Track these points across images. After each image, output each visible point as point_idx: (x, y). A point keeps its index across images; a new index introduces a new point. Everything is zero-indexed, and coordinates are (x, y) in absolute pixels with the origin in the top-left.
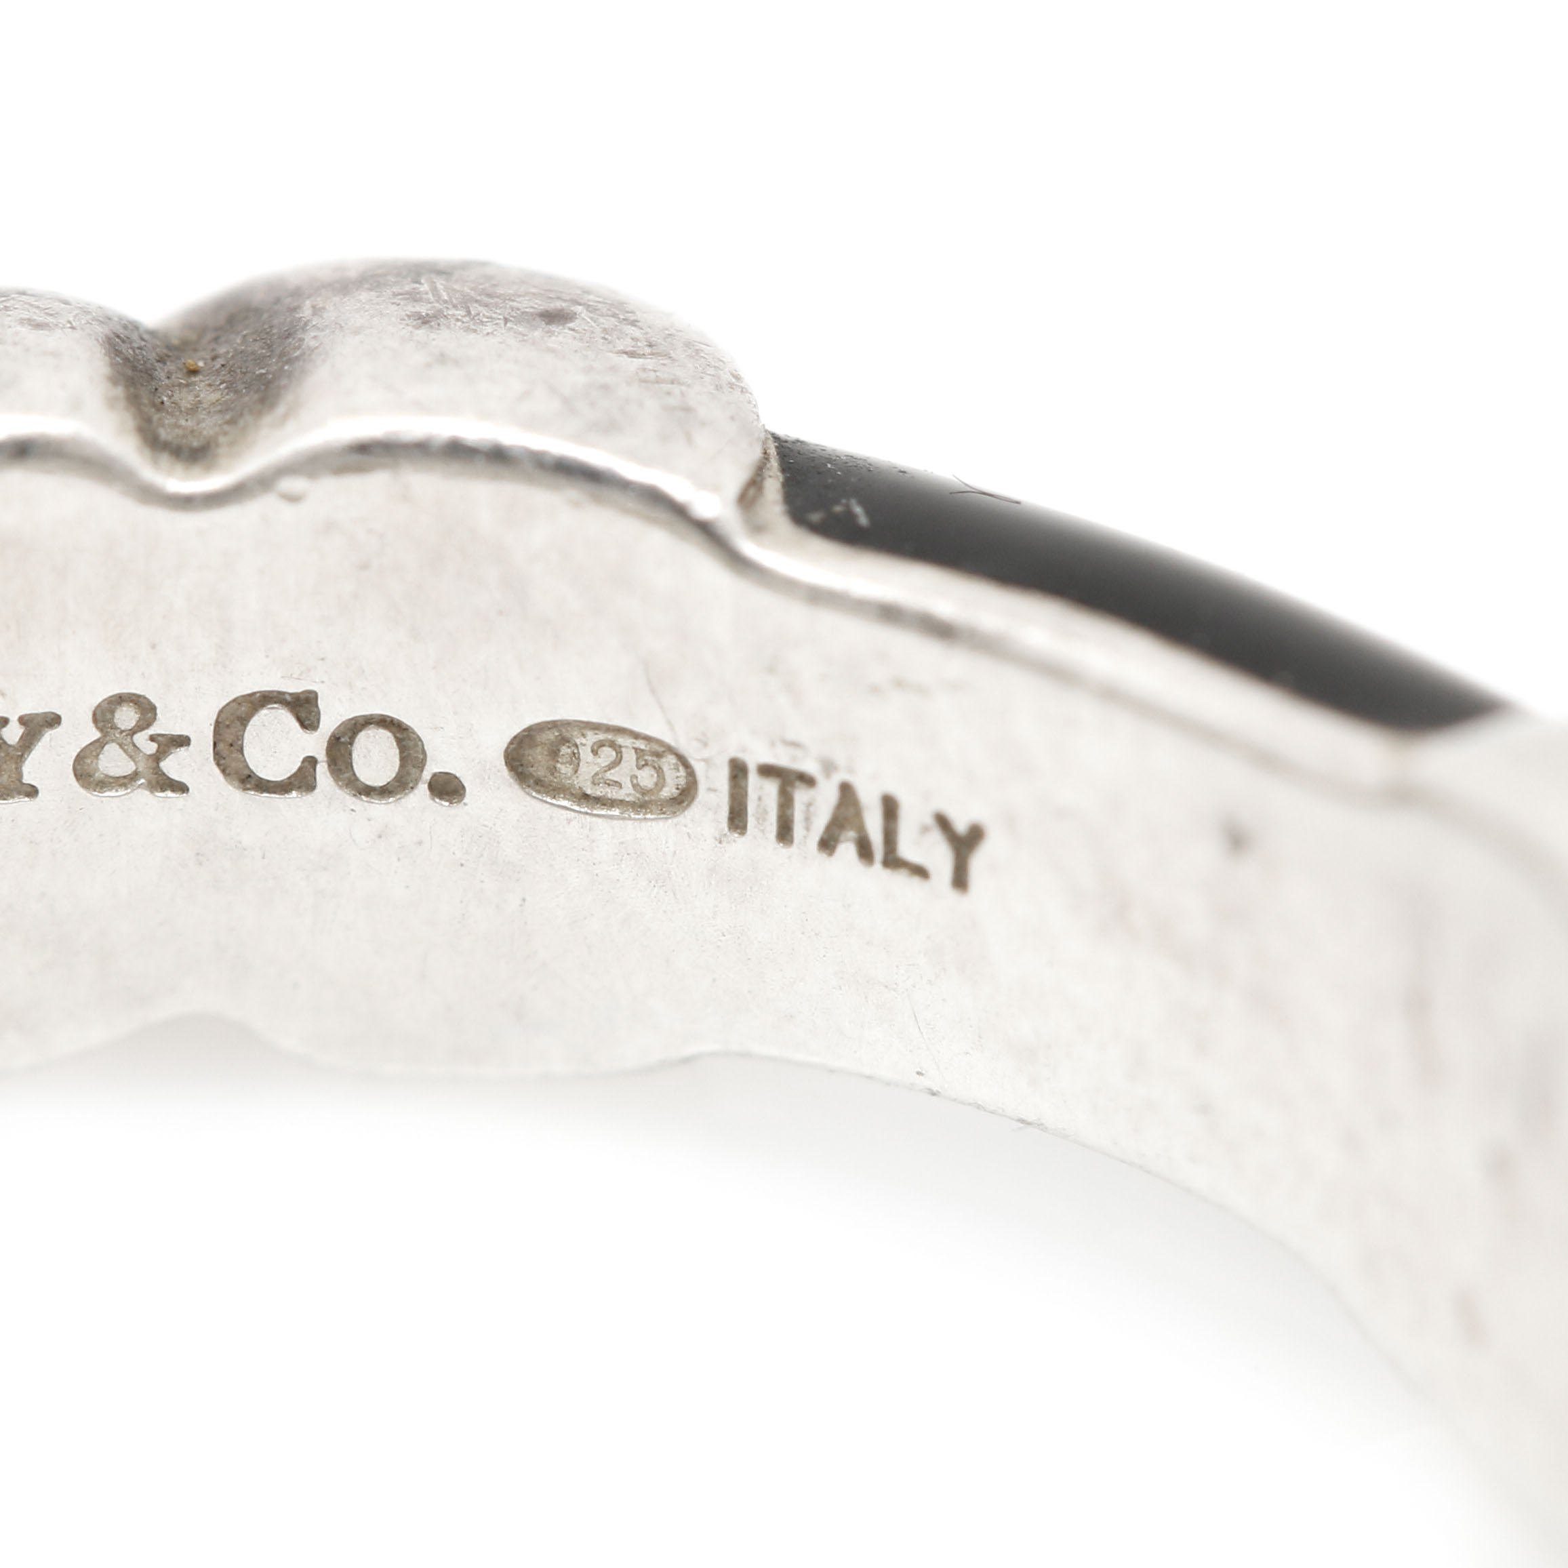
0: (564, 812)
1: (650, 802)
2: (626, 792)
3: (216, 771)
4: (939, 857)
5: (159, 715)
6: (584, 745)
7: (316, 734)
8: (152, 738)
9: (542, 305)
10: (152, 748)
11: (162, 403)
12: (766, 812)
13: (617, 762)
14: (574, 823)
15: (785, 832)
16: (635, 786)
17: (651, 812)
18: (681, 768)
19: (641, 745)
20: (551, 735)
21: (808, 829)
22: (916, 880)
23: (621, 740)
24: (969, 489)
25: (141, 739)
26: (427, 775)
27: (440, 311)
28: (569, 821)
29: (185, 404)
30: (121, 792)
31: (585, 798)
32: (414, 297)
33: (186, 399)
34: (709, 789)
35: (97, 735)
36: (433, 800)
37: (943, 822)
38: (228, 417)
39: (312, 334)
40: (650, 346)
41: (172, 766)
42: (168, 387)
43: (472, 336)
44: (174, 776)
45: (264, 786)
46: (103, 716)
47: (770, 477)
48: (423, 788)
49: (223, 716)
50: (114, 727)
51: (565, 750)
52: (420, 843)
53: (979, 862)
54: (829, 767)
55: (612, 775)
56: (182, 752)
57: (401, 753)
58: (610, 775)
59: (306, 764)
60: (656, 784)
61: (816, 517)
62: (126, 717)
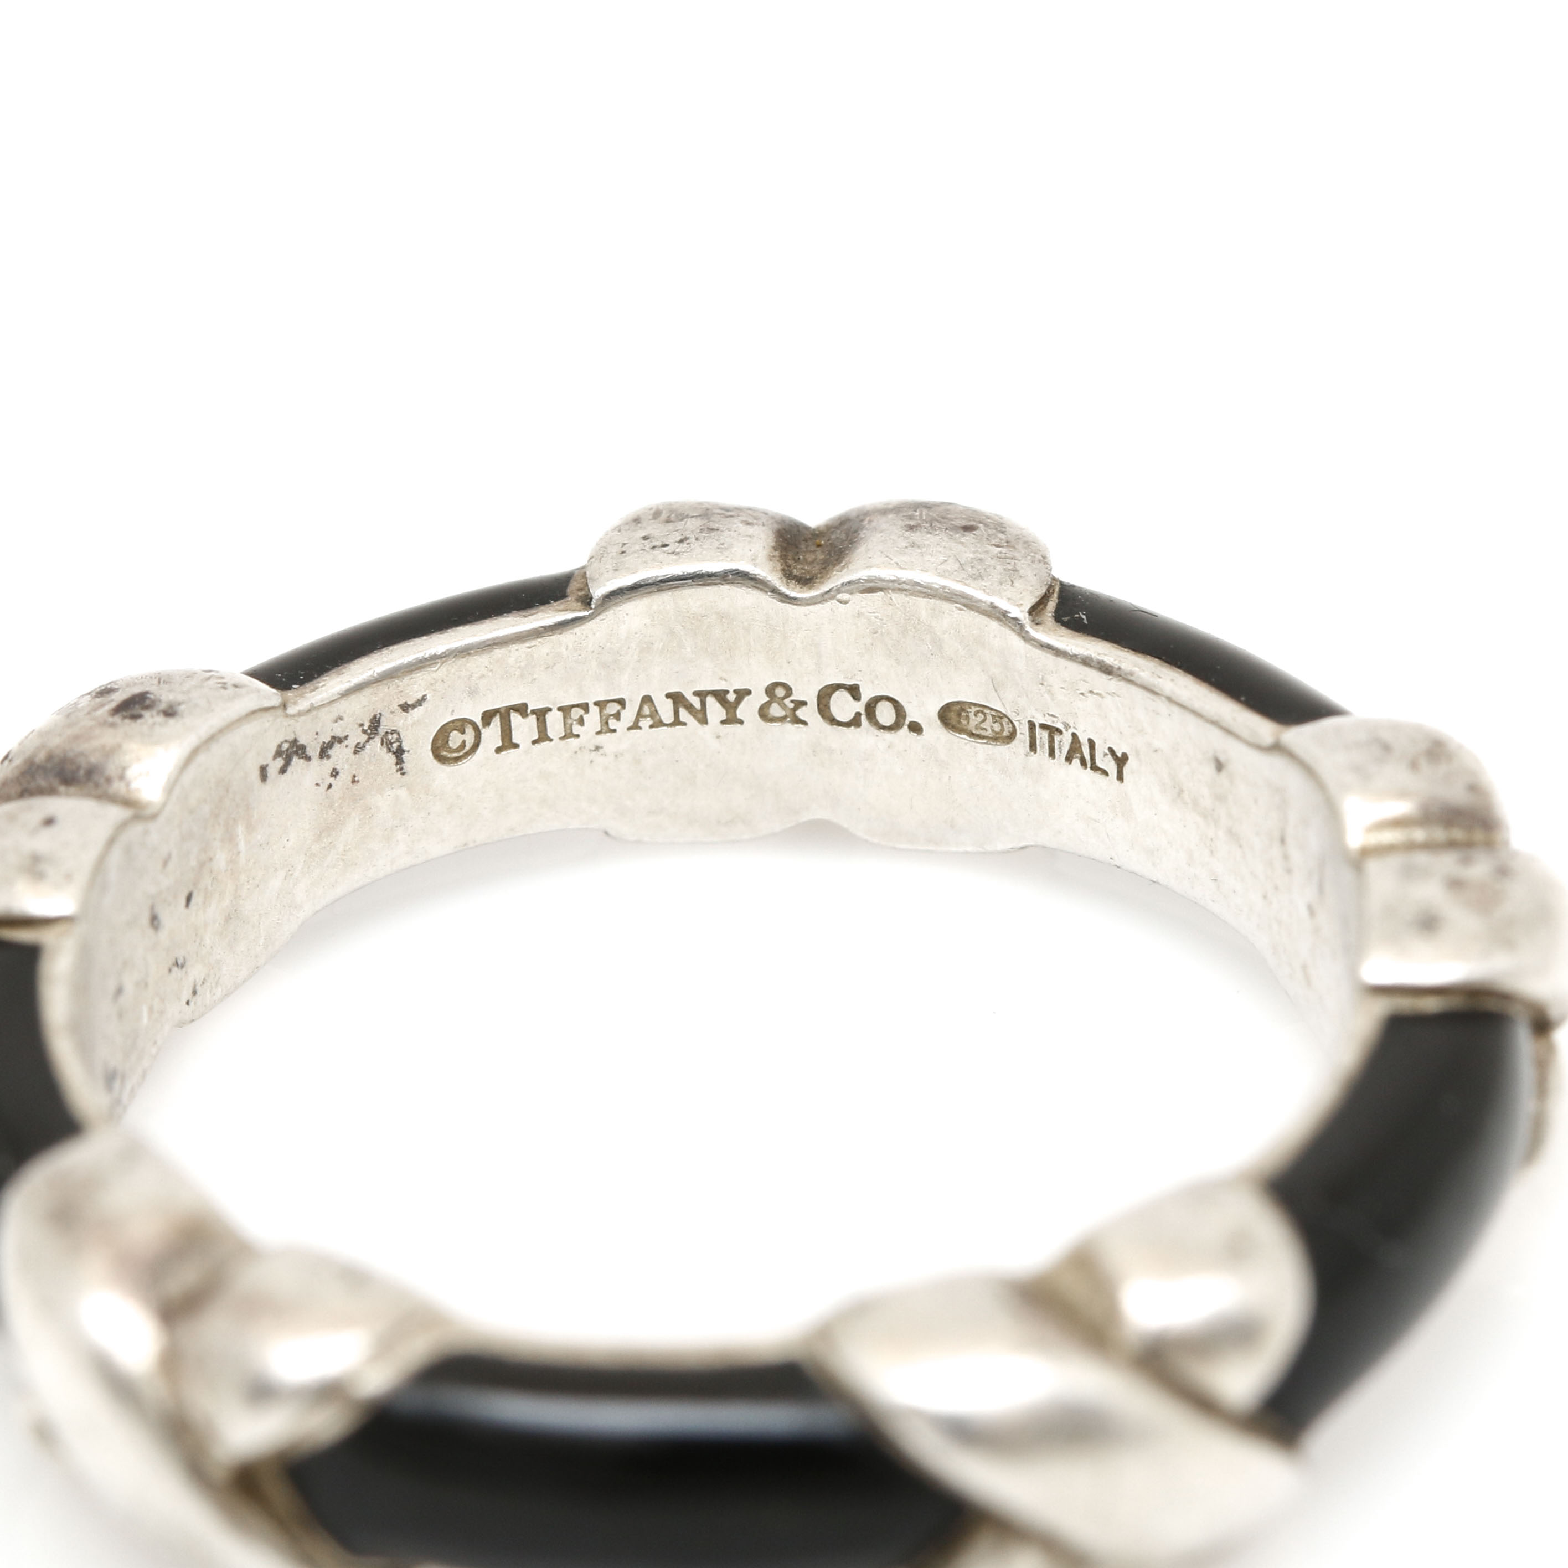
0: (963, 740)
1: (999, 737)
2: (989, 733)
3: (819, 716)
4: (1111, 766)
5: (794, 692)
6: (971, 712)
7: (860, 703)
8: (792, 701)
9: (964, 523)
10: (792, 705)
11: (799, 559)
12: (1044, 744)
13: (984, 721)
14: (968, 745)
15: (1052, 753)
16: (993, 730)
17: (999, 742)
18: (1010, 724)
19: (994, 713)
20: (957, 708)
21: (1060, 752)
22: (1103, 776)
23: (986, 711)
24: (1136, 609)
25: (787, 701)
26: (907, 722)
27: (920, 524)
28: (966, 744)
29: (810, 560)
30: (780, 724)
31: (972, 735)
32: (911, 518)
33: (810, 557)
34: (1021, 733)
35: (767, 699)
36: (910, 733)
37: (1112, 751)
38: (823, 566)
39: (864, 532)
40: (1007, 542)
41: (801, 713)
42: (804, 552)
43: (929, 536)
44: (802, 717)
45: (840, 724)
46: (770, 690)
47: (1051, 601)
48: (906, 727)
49: (821, 693)
50: (776, 696)
51: (963, 714)
52: (906, 751)
53: (1126, 770)
54: (1067, 726)
55: (983, 725)
56: (804, 708)
57: (896, 712)
58: (982, 725)
59: (857, 715)
60: (1001, 730)
61: (1066, 619)
62: (780, 692)
